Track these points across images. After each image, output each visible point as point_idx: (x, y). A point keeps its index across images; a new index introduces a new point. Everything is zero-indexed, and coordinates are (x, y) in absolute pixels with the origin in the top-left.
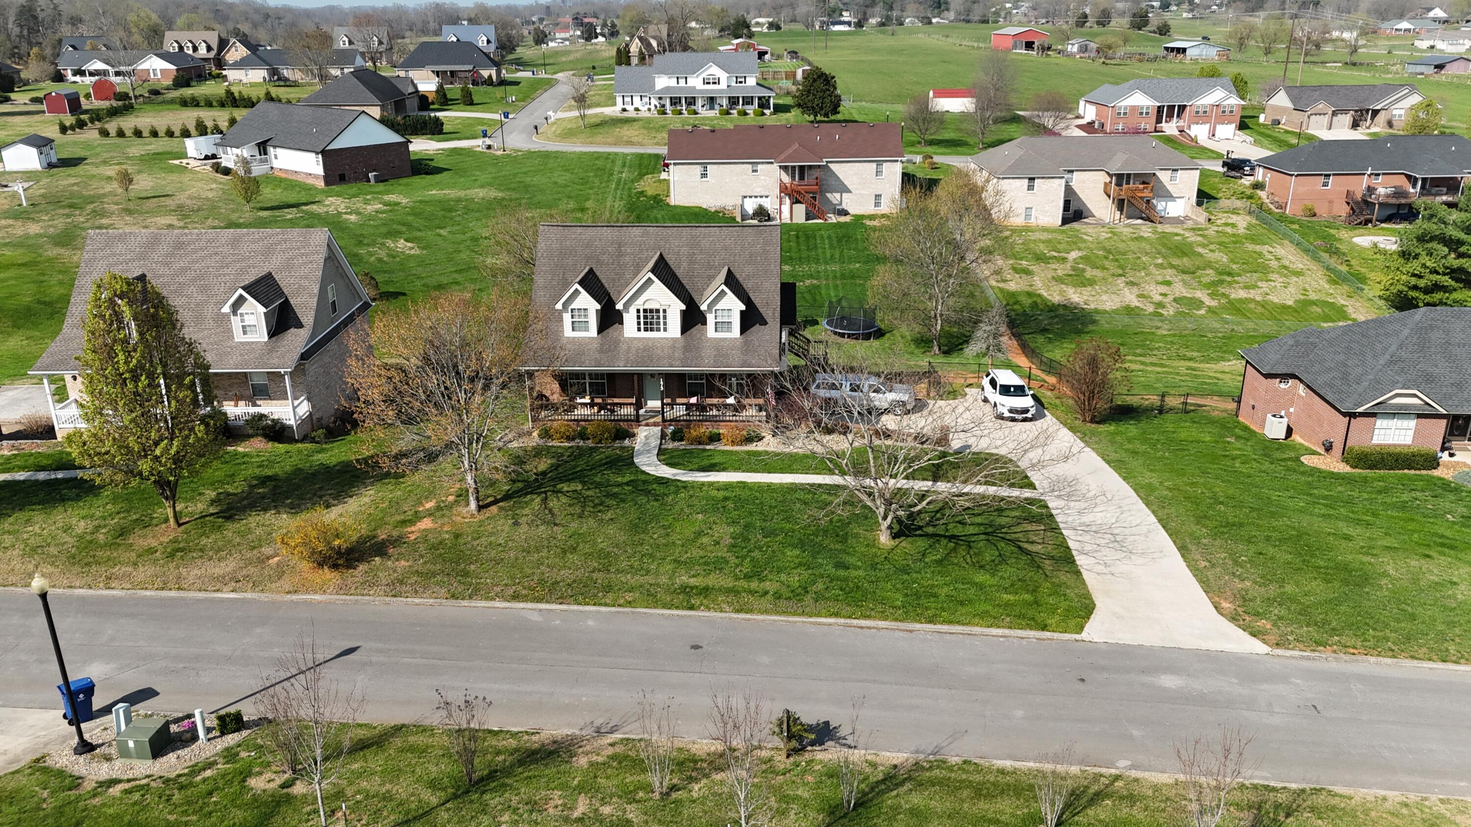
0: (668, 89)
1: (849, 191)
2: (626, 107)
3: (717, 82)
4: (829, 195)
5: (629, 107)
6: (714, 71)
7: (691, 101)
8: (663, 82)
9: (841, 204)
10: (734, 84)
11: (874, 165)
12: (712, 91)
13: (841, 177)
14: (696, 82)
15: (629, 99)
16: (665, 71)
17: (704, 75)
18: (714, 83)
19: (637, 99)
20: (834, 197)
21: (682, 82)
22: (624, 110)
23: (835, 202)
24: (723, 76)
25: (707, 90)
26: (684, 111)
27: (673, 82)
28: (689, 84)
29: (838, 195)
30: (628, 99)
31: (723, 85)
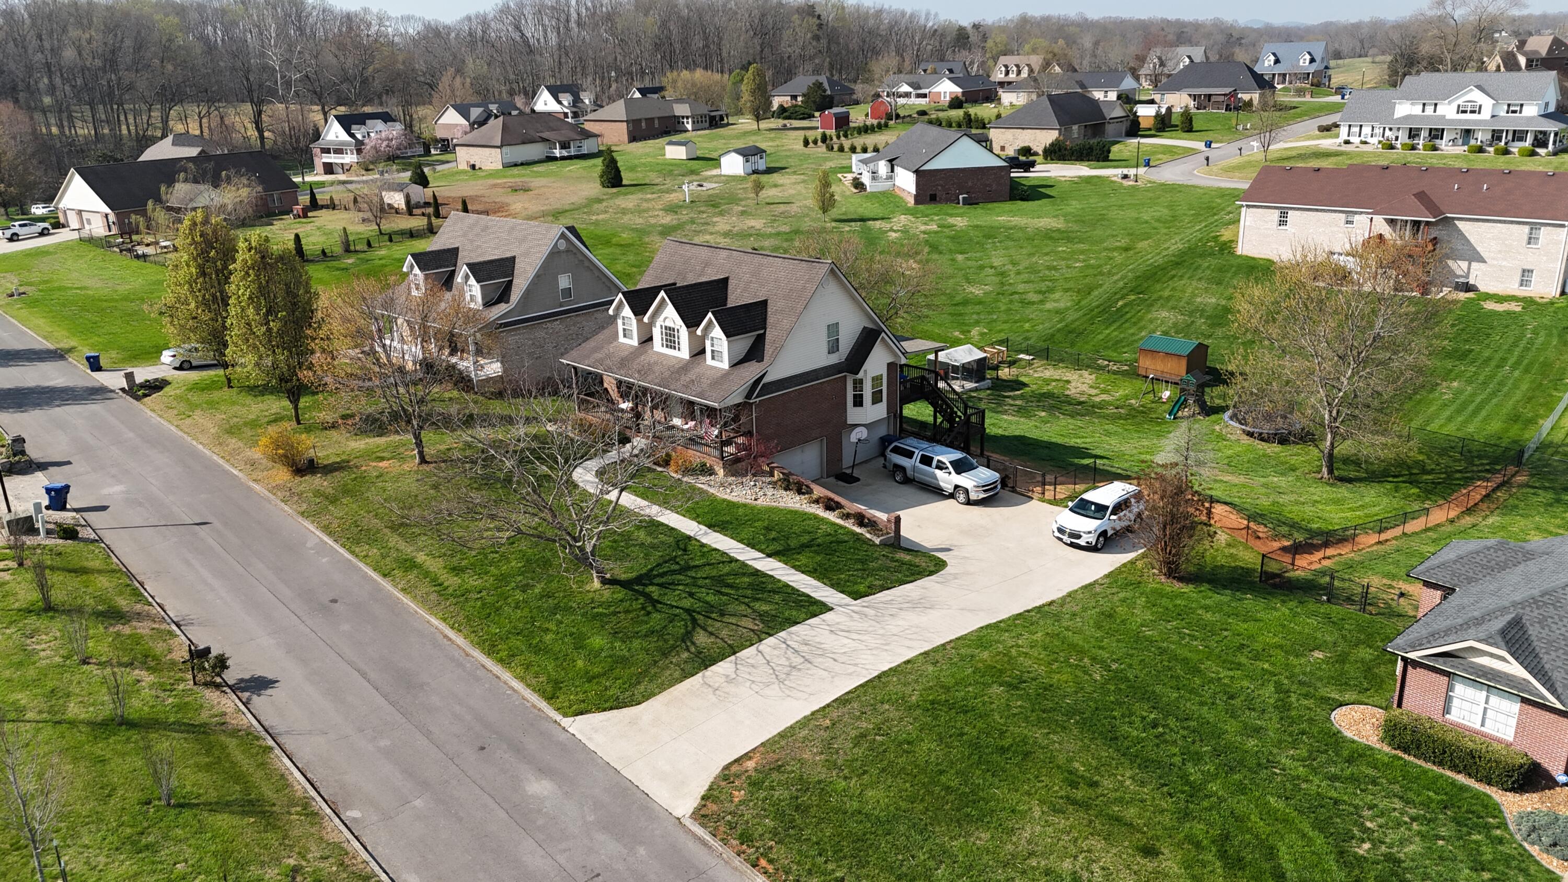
0: (1408, 118)
1: (1482, 260)
2: (1352, 139)
3: (1476, 110)
4: (1450, 263)
5: (1355, 140)
6: (1477, 96)
7: (1436, 134)
8: (1405, 109)
9: (1467, 276)
10: (1503, 113)
11: (1526, 229)
12: (1467, 121)
13: (1472, 241)
14: (1448, 111)
15: (1357, 129)
16: (1409, 97)
17: (1460, 102)
18: (1473, 112)
19: (1367, 130)
20: (1459, 267)
21: (1429, 110)
22: (1347, 142)
23: (1459, 272)
24: (1487, 103)
25: (1460, 120)
26: (1420, 147)
27: (1417, 110)
28: (1438, 112)
29: (1464, 265)
30: (1355, 130)
31: (1486, 115)
